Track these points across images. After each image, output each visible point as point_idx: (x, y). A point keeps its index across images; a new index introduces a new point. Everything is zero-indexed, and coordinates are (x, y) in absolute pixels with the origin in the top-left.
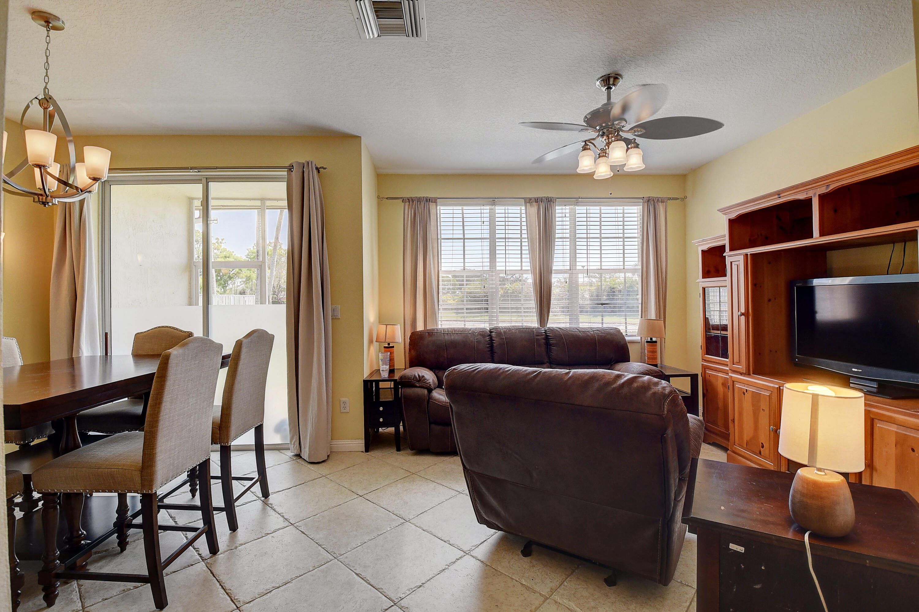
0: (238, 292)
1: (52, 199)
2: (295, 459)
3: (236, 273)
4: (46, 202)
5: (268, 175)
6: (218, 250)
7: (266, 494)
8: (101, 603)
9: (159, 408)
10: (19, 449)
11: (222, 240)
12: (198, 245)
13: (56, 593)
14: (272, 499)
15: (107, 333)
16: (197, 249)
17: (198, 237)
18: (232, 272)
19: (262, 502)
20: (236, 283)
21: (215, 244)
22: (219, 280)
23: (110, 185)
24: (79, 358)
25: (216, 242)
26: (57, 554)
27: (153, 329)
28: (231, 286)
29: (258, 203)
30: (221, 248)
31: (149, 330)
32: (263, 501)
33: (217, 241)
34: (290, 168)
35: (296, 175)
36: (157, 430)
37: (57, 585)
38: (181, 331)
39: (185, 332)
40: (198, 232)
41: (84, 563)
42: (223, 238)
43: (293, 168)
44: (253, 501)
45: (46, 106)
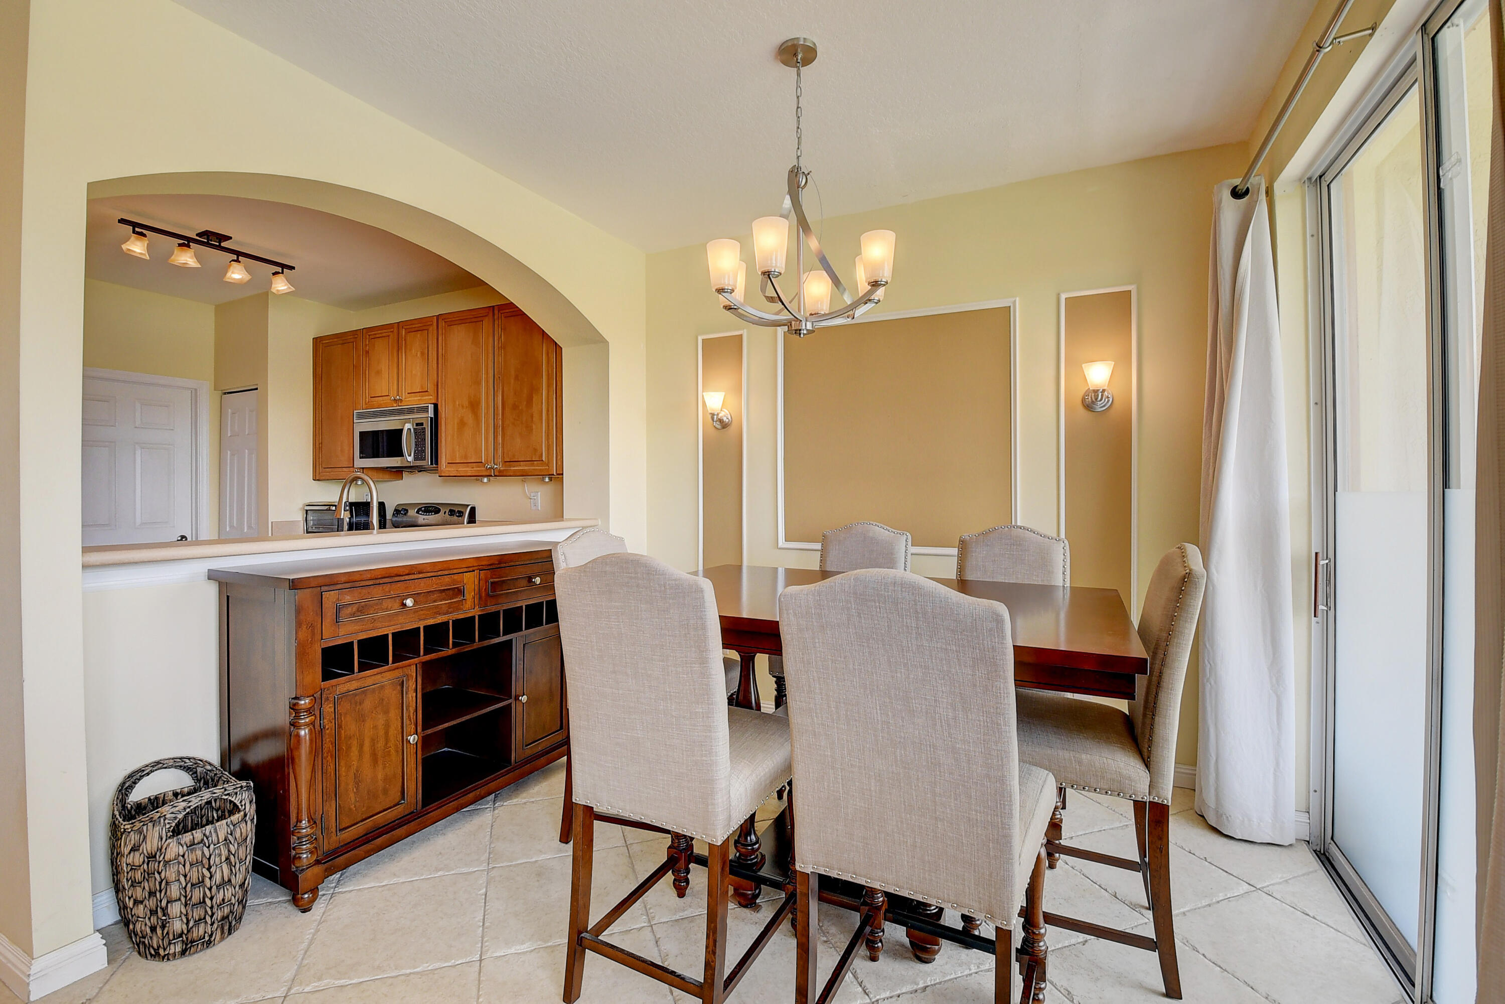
15: (1318, 553)
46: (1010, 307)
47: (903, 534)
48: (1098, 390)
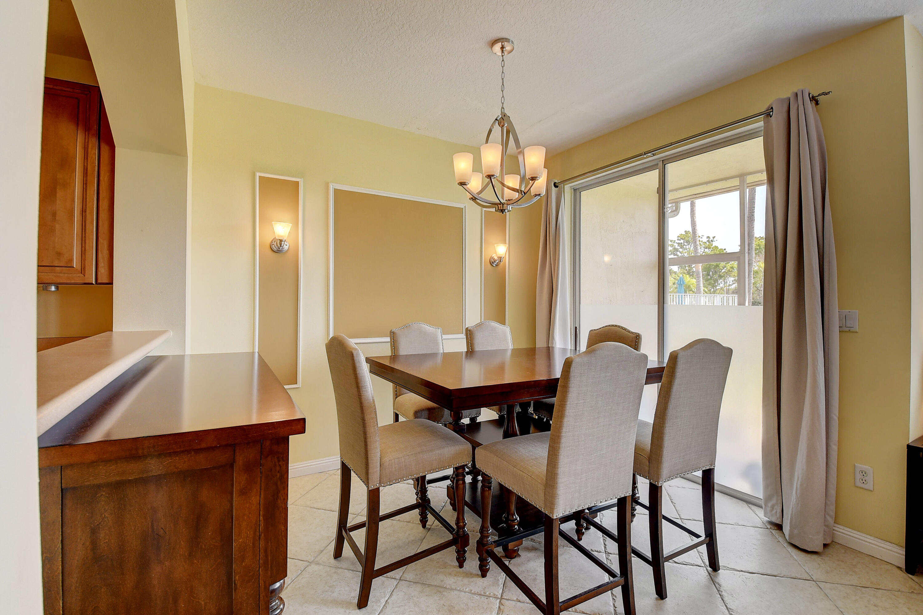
0: (731, 291)
1: (507, 206)
2: (769, 527)
3: (727, 271)
4: (503, 210)
5: (735, 135)
6: (709, 248)
7: (714, 564)
8: (514, 603)
9: (561, 422)
10: (498, 418)
11: (714, 237)
12: (689, 246)
13: (488, 567)
14: (723, 575)
15: (576, 327)
16: (688, 250)
17: (689, 237)
18: (723, 271)
19: (707, 574)
20: (728, 282)
21: (706, 243)
22: (709, 280)
23: (580, 192)
24: (553, 347)
25: (707, 241)
26: (489, 532)
27: (603, 327)
28: (721, 285)
29: (736, 182)
30: (712, 246)
31: (600, 328)
32: (709, 574)
33: (708, 239)
34: (768, 113)
35: (778, 120)
36: (559, 447)
37: (489, 561)
38: (629, 331)
39: (633, 333)
40: (689, 232)
41: (516, 548)
42: (713, 236)
43: (773, 111)
44: (696, 565)
45: (502, 124)
46: (463, 208)
47: (439, 328)
48: (502, 257)
